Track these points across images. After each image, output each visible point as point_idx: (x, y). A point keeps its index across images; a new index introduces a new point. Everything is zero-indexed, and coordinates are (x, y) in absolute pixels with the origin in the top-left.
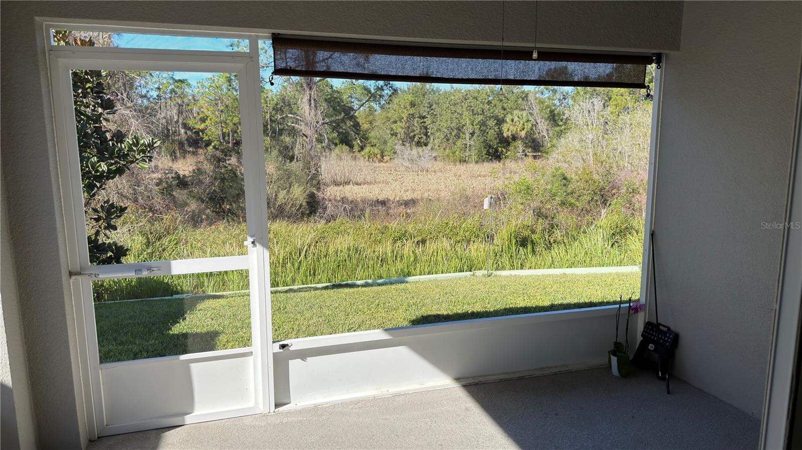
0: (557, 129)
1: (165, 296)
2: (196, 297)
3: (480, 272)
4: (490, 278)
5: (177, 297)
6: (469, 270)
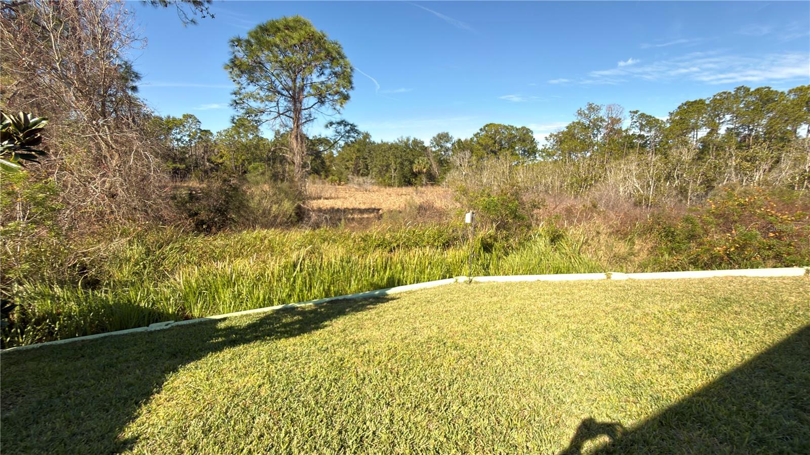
0: (444, 168)
1: (139, 326)
2: (178, 326)
3: (462, 279)
4: (472, 285)
5: (154, 327)
6: (450, 277)
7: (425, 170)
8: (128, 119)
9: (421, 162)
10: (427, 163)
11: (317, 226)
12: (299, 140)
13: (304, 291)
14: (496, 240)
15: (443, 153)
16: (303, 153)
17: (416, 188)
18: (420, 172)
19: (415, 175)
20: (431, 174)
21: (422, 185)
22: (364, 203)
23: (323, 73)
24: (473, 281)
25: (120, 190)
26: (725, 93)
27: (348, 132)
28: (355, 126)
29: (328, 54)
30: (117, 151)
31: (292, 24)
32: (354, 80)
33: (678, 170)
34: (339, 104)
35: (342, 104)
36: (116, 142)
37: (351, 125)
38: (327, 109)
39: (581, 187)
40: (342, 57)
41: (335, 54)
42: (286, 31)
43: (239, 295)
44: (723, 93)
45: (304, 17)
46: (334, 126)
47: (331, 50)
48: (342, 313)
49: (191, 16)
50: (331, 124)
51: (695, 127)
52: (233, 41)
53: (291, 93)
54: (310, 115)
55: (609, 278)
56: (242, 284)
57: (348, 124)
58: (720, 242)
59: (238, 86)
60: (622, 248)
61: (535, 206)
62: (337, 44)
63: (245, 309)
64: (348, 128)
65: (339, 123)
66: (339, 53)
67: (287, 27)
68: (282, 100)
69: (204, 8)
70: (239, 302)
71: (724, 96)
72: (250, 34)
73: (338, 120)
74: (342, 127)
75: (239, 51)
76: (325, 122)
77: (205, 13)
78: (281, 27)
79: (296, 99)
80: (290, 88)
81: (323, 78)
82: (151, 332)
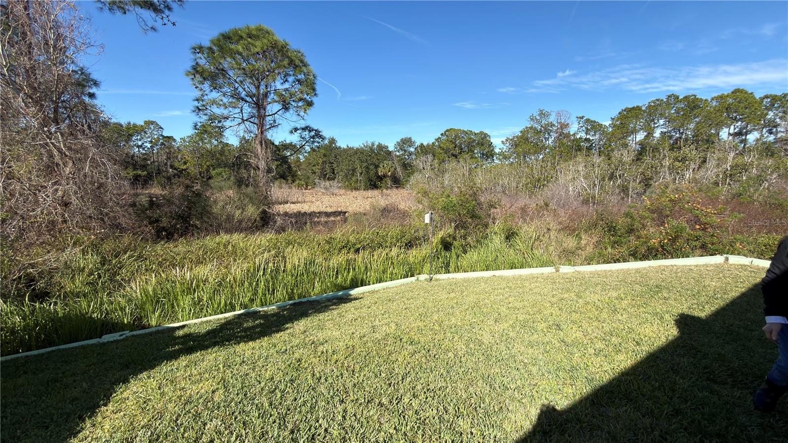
0: (408, 171)
1: (91, 338)
2: (133, 336)
3: (423, 277)
4: (433, 282)
5: (107, 338)
6: (412, 276)
7: (389, 174)
8: (83, 126)
9: (385, 165)
10: (392, 167)
11: (283, 229)
12: (264, 145)
13: (267, 295)
14: (454, 239)
15: (406, 157)
16: (268, 158)
17: (382, 191)
18: (385, 176)
19: (380, 178)
20: (395, 178)
21: (387, 188)
22: (331, 207)
23: (286, 81)
24: (433, 279)
25: (73, 198)
26: (658, 100)
27: (313, 137)
28: (320, 132)
29: (291, 62)
30: (71, 158)
31: (254, 32)
32: (317, 87)
33: (620, 170)
34: (303, 110)
35: (305, 110)
36: (70, 149)
37: (316, 131)
38: (291, 115)
39: (535, 188)
40: (306, 65)
41: (297, 62)
42: (249, 40)
43: (199, 302)
44: (656, 100)
45: (265, 26)
46: (298, 132)
47: (294, 58)
48: (304, 314)
49: (151, 23)
50: (296, 129)
51: (634, 131)
52: (194, 48)
53: (254, 99)
54: (275, 121)
55: (557, 271)
56: (203, 289)
57: (313, 130)
58: (655, 235)
59: (200, 93)
60: (570, 243)
61: (492, 206)
62: (299, 52)
63: (205, 316)
64: (313, 133)
65: (304, 129)
66: (302, 61)
67: (250, 36)
68: (246, 106)
69: (164, 16)
70: (198, 308)
71: (657, 102)
72: (212, 41)
73: (303, 126)
74: (307, 133)
75: (201, 58)
76: (290, 128)
77: (166, 21)
78: (244, 35)
79: (259, 105)
80: (254, 95)
81: (287, 85)
82: (104, 344)
